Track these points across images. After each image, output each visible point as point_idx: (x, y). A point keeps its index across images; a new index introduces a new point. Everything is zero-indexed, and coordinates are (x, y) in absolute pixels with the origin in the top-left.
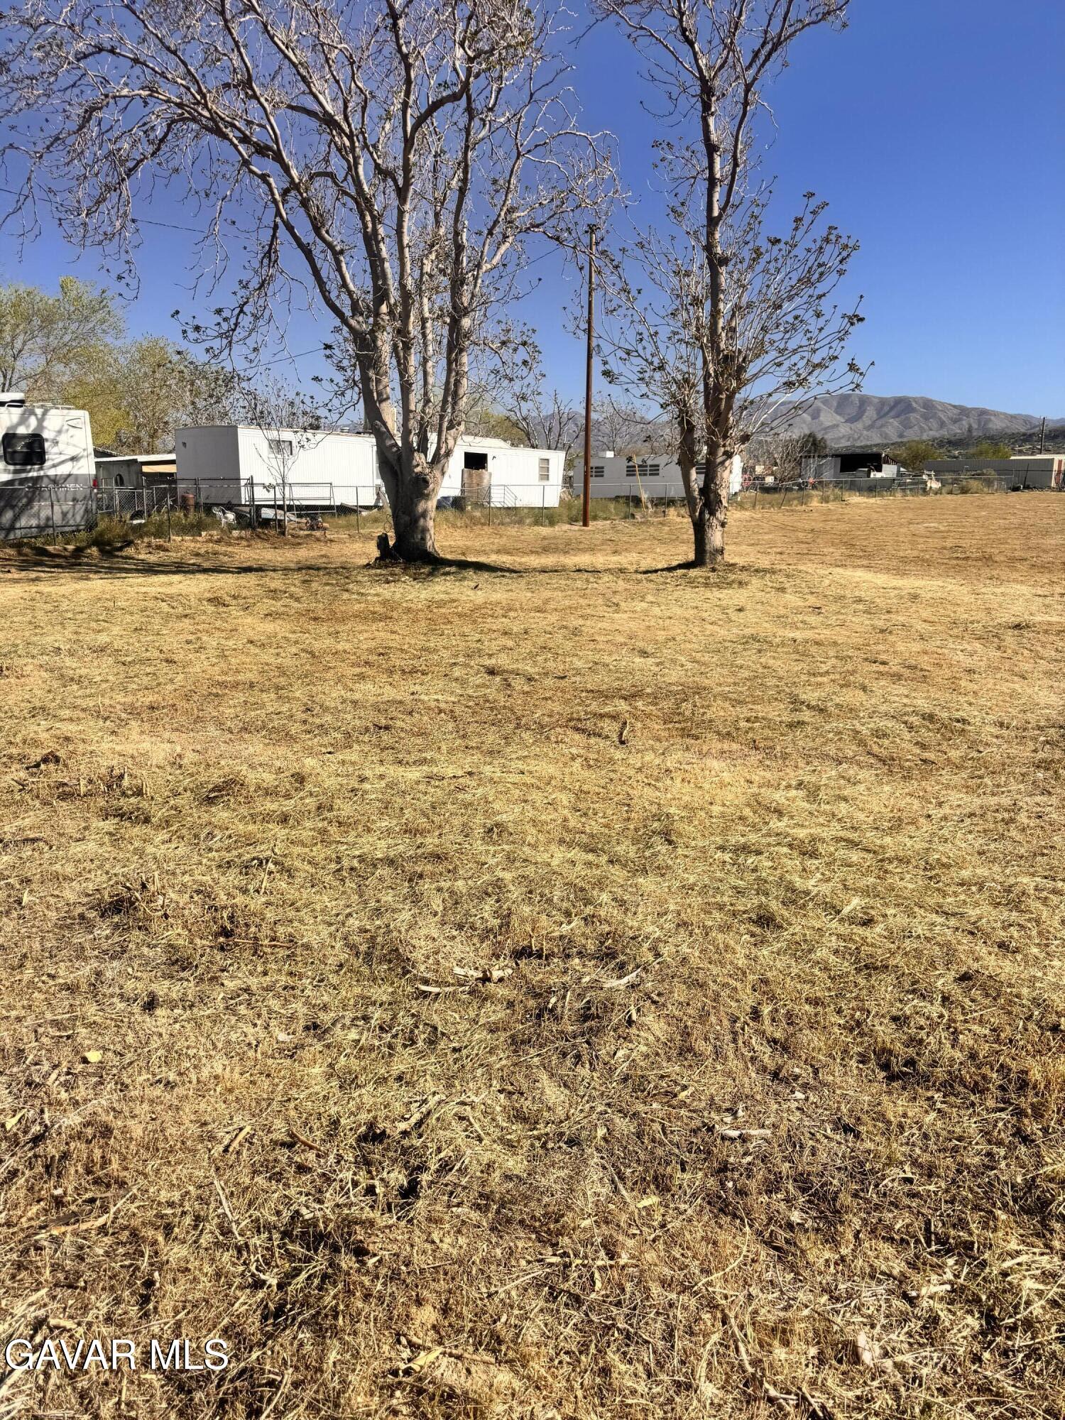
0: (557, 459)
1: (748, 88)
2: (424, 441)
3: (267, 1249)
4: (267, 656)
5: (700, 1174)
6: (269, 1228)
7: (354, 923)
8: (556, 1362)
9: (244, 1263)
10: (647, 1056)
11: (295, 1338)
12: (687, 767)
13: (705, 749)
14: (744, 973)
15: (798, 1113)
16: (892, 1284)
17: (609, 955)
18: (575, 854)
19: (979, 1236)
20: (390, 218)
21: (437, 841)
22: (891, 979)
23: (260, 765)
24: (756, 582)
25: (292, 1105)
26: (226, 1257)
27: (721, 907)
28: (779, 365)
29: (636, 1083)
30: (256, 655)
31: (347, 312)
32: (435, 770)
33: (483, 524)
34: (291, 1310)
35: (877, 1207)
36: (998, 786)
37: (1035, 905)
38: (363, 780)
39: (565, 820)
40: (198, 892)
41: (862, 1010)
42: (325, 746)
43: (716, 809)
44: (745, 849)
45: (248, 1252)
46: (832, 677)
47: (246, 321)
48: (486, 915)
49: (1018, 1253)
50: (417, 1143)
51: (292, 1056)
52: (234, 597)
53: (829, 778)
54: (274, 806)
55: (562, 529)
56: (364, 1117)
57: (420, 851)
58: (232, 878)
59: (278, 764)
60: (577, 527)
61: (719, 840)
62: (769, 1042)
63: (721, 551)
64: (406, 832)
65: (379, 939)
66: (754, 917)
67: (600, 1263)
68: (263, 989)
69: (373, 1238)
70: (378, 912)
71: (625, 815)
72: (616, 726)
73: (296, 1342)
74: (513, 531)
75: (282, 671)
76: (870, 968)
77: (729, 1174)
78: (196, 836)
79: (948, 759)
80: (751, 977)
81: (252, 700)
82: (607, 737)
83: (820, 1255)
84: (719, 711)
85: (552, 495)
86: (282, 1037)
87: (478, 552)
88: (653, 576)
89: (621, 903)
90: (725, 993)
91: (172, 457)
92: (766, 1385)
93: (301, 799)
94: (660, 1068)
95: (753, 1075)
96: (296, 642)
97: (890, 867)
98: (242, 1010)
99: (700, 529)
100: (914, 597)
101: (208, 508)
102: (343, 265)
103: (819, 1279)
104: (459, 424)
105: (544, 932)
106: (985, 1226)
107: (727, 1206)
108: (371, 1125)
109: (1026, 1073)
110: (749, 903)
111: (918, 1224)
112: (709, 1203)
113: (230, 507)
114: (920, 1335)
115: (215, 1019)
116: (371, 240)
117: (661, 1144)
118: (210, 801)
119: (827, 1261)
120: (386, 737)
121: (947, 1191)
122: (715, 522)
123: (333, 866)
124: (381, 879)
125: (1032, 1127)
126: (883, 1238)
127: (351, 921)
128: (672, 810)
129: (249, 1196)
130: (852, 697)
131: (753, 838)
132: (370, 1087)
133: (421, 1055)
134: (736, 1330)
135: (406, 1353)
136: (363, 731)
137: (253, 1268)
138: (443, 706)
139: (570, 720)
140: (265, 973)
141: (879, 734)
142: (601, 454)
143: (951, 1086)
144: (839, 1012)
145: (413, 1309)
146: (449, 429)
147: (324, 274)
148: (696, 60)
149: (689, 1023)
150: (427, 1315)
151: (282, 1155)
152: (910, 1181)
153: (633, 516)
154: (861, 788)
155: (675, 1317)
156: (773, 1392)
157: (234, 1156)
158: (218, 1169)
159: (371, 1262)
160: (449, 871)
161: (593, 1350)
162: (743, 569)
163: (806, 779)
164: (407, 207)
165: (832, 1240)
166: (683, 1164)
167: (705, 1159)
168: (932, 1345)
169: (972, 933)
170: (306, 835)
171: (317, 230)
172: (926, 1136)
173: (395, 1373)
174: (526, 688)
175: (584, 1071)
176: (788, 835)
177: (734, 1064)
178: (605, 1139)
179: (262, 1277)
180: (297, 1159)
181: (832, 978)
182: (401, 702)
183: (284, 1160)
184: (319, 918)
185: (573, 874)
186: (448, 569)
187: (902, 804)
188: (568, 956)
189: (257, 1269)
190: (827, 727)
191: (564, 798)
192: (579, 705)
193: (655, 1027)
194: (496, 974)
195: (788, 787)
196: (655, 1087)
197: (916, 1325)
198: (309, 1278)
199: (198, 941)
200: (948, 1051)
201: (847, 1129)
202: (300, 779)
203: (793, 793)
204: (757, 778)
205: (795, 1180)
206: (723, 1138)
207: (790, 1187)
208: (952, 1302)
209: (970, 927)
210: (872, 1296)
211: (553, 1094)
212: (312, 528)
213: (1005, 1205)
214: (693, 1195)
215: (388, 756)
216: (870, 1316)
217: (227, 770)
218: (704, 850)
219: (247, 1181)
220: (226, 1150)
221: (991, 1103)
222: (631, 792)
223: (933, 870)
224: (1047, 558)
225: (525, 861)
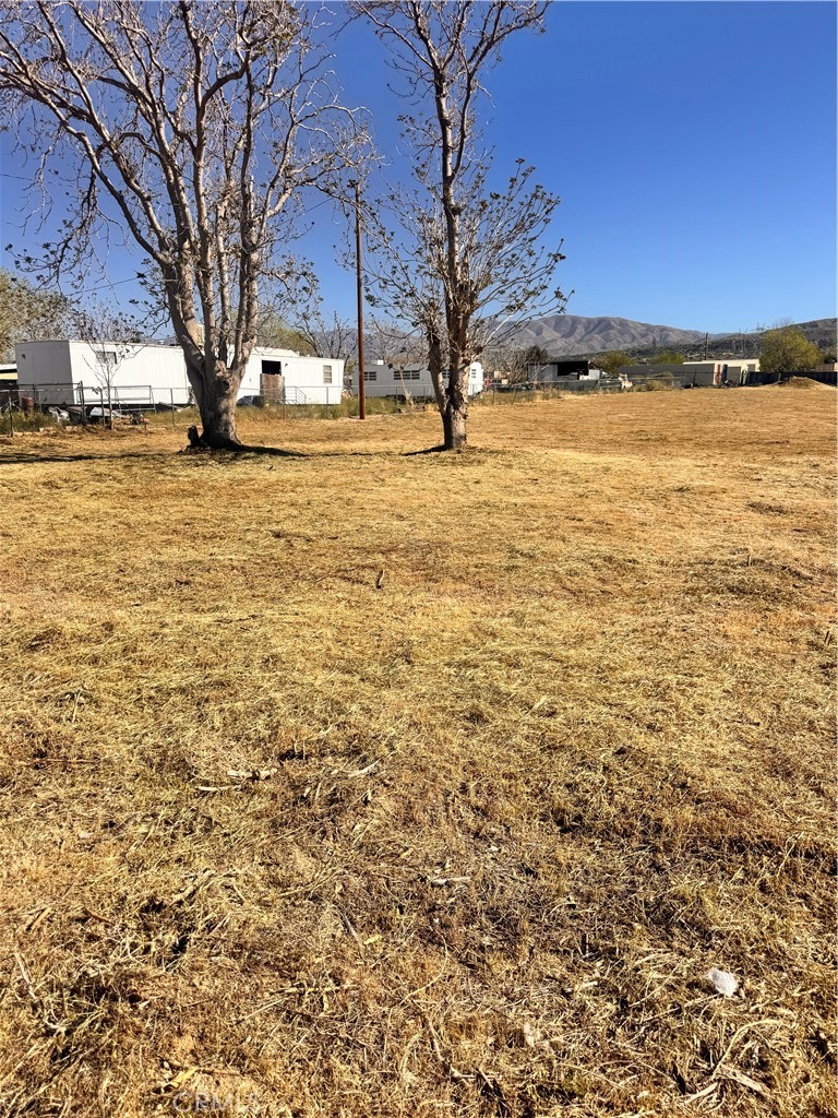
0: (338, 366)
1: (470, 76)
2: (224, 351)
3: (58, 1004)
4: (90, 528)
5: (415, 914)
6: (60, 987)
7: (149, 741)
8: (289, 1069)
9: (39, 1017)
10: (379, 827)
11: (76, 1072)
12: (428, 604)
13: (442, 589)
14: (457, 758)
15: (492, 862)
16: (554, 984)
17: (354, 753)
18: (336, 675)
19: (620, 943)
20: (188, 172)
21: (222, 672)
22: (566, 756)
23: (77, 617)
24: (490, 460)
25: (87, 888)
26: (23, 1015)
27: (443, 709)
28: (503, 292)
29: (369, 849)
30: (80, 528)
31: (156, 248)
32: (225, 615)
33: (279, 418)
34: (75, 1050)
35: (547, 928)
36: (657, 609)
37: (675, 695)
38: (163, 625)
39: (329, 649)
40: (19, 723)
41: (544, 780)
42: (134, 600)
43: (446, 635)
44: (466, 664)
45: (42, 1008)
46: (541, 531)
47: (70, 254)
48: (259, 728)
49: (648, 953)
50: (188, 909)
51: (90, 850)
52: (66, 481)
53: (533, 608)
54: (86, 650)
55: (344, 422)
56: (147, 893)
57: (207, 681)
58: (49, 710)
59: (92, 616)
60: (356, 420)
61: (447, 659)
62: (473, 809)
63: (465, 438)
64: (197, 666)
65: (170, 753)
66: (468, 716)
67: (327, 989)
68: (70, 797)
69: (145, 987)
70: (169, 731)
71: (376, 643)
72: (375, 575)
73: (77, 1075)
74: (303, 423)
75: (101, 540)
76: (553, 748)
77: (436, 913)
78: (20, 677)
79: (622, 590)
80: (462, 761)
81: (74, 564)
82: (367, 583)
83: (501, 967)
84: (455, 560)
85: (335, 394)
86: (83, 834)
87: (275, 441)
88: (412, 458)
89: (367, 710)
90: (441, 775)
91: (14, 366)
92: (453, 1069)
93: (109, 643)
94: (388, 835)
95: (460, 835)
96: (115, 516)
97: (572, 672)
98: (51, 815)
99: (448, 420)
100: (607, 470)
101: (45, 409)
102: (151, 209)
103: (500, 986)
104: (253, 338)
105: (305, 738)
106: (625, 935)
107: (434, 937)
108: (152, 899)
109: (661, 820)
110: (466, 704)
111: (577, 938)
112: (421, 936)
113: (64, 407)
114: (572, 1020)
115: (26, 825)
116: (174, 190)
117: (386, 894)
118: (33, 648)
119: (508, 972)
120: (186, 590)
121: (600, 912)
122: (459, 415)
123: (135, 696)
124: (174, 705)
125: (663, 859)
126: (551, 950)
127: (147, 739)
128: (413, 638)
129: (46, 963)
130: (555, 546)
131: (472, 655)
132: (154, 869)
133: (197, 841)
134: (433, 1030)
135: (168, 1074)
136: (167, 586)
137: (46, 1021)
138: (235, 564)
139: (338, 571)
140: (73, 785)
141: (572, 573)
142: (373, 362)
143: (608, 834)
144: (527, 783)
145: (175, 1040)
146: (243, 341)
147: (134, 217)
148: (430, 54)
149: (412, 800)
150: (187, 1042)
151: (77, 929)
152: (573, 906)
153: (400, 411)
154: (556, 614)
155: (386, 1025)
156: (457, 1074)
157: (35, 934)
158: (21, 944)
159: (141, 1006)
160: (231, 695)
161: (319, 1057)
162: (481, 450)
163: (516, 609)
164: (202, 163)
165: (513, 956)
166: (401, 908)
167: (419, 903)
168: (580, 1026)
169: (629, 719)
170: (111, 672)
171: (127, 180)
172: (587, 872)
173: (157, 1091)
174: (305, 548)
175: (329, 843)
176: (499, 652)
177: (445, 828)
178: (341, 894)
179: (52, 1026)
180: (88, 930)
181: (523, 758)
182: (200, 562)
183: (78, 932)
184: (120, 739)
185: (331, 692)
186: (248, 454)
187: (585, 624)
188: (323, 755)
189: (50, 1021)
190: (534, 570)
191: (329, 632)
192: (346, 559)
193: (386, 804)
194: (264, 773)
195: (503, 615)
196: (383, 851)
197: (569, 1013)
198: (92, 1024)
199: (17, 763)
200: (606, 808)
201: (529, 872)
202: (109, 627)
203: (506, 620)
204: (480, 610)
205: (487, 913)
206: (433, 885)
207: (484, 919)
208: (596, 994)
209: (627, 714)
210: (538, 994)
211: (302, 862)
212: (134, 423)
213: (640, 919)
214: (409, 932)
215: (187, 605)
216: (536, 1010)
217: (48, 622)
218: (435, 667)
219: (45, 952)
220: (29, 929)
221: (635, 844)
222: (382, 625)
223: (603, 672)
224: (708, 437)
225: (293, 683)
